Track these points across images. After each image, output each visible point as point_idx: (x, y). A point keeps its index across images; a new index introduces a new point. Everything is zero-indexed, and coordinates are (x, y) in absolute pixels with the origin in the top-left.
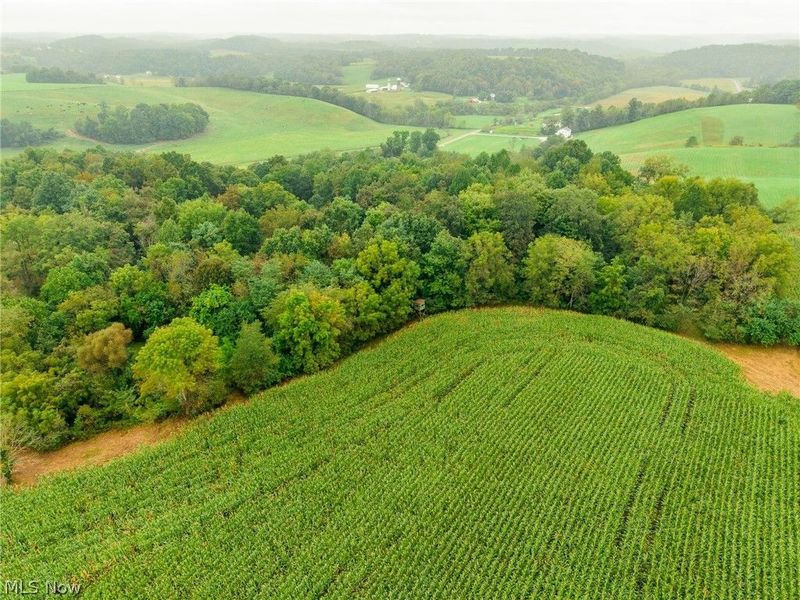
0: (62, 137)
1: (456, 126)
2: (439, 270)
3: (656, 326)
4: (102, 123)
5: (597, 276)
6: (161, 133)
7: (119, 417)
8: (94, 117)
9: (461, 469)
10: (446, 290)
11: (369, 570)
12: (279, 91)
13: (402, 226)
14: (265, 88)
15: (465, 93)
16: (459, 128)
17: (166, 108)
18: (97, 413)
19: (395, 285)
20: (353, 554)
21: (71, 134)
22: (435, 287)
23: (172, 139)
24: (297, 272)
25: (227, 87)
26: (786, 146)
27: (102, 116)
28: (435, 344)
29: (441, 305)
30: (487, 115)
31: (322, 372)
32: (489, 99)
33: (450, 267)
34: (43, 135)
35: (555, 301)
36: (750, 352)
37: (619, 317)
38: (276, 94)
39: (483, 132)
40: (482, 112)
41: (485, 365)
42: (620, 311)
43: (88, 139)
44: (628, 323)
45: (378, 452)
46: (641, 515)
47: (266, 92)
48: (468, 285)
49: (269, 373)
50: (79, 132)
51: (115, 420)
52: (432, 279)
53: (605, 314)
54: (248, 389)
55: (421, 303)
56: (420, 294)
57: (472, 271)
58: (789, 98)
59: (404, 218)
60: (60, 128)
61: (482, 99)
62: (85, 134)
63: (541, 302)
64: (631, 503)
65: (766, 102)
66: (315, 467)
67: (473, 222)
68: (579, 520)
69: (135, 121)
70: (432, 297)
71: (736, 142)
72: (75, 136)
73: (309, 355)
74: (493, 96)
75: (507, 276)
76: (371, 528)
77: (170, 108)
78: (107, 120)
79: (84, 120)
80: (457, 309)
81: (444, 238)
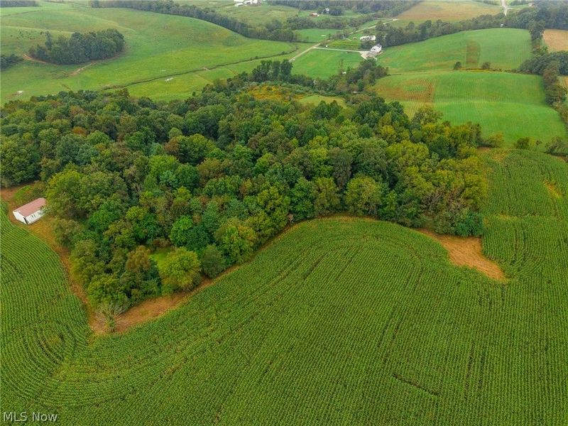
0: (21, 60)
1: (303, 41)
2: (300, 199)
3: (412, 226)
4: (50, 49)
5: (383, 201)
6: (93, 54)
7: (150, 293)
8: (43, 45)
9: (316, 315)
10: (304, 209)
11: (282, 363)
12: (172, 12)
13: (279, 174)
14: (161, 10)
15: (307, 7)
16: (304, 42)
17: (94, 35)
18: (140, 293)
19: (278, 212)
20: (275, 357)
21: (27, 57)
22: (298, 208)
23: (101, 59)
24: (226, 206)
25: (132, 7)
26: (514, 71)
27: (49, 44)
28: (300, 244)
29: (302, 217)
30: (323, 28)
31: (246, 264)
32: (325, 12)
33: (306, 197)
34: (7, 60)
35: (361, 213)
36: (457, 240)
37: (393, 222)
38: (170, 14)
39: (321, 46)
40: (320, 26)
41: (325, 258)
42: (394, 219)
43: (40, 62)
44: (398, 225)
45: (279, 309)
46: (389, 333)
47: (162, 12)
48: (316, 208)
49: (220, 267)
50: (33, 56)
51: (148, 294)
52: (297, 204)
53: (387, 220)
54: (211, 276)
55: (291, 216)
56: (290, 212)
57: (318, 200)
58: (527, 25)
59: (280, 168)
60: (19, 54)
61: (320, 13)
62: (37, 58)
63: (355, 214)
64: (386, 328)
65: (512, 27)
66: (252, 318)
67: (318, 167)
68: (364, 337)
69: (74, 47)
70: (297, 213)
71: (486, 67)
72: (31, 59)
73: (239, 256)
74: (328, 10)
75: (336, 201)
76: (280, 345)
77: (97, 34)
78: (53, 47)
79: (35, 47)
80: (310, 219)
81: (302, 182)
